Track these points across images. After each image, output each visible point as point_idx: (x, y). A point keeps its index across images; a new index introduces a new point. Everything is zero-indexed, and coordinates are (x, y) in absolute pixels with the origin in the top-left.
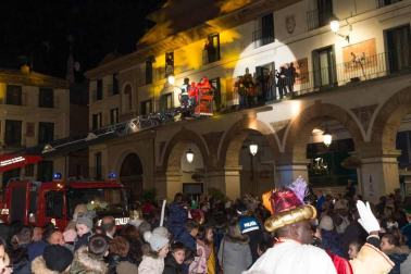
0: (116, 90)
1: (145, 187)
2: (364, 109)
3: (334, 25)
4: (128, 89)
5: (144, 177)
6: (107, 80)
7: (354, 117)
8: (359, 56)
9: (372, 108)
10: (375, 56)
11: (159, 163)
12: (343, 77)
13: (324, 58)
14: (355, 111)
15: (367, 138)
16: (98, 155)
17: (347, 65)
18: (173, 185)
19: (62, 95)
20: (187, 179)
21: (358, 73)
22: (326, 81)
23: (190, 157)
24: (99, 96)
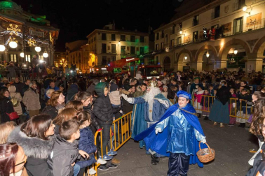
0: (163, 36)
1: (171, 67)
2: (252, 41)
3: (244, 9)
4: (167, 36)
5: (171, 64)
6: (160, 33)
7: (248, 44)
8: (253, 20)
9: (256, 40)
10: (260, 20)
11: (176, 60)
12: (245, 29)
13: (239, 22)
14: (248, 42)
15: (251, 52)
16: (157, 57)
17: (248, 24)
18: (180, 67)
19: (147, 38)
20: (184, 65)
21: (252, 27)
22: (238, 30)
23: (186, 58)
24: (158, 39)
